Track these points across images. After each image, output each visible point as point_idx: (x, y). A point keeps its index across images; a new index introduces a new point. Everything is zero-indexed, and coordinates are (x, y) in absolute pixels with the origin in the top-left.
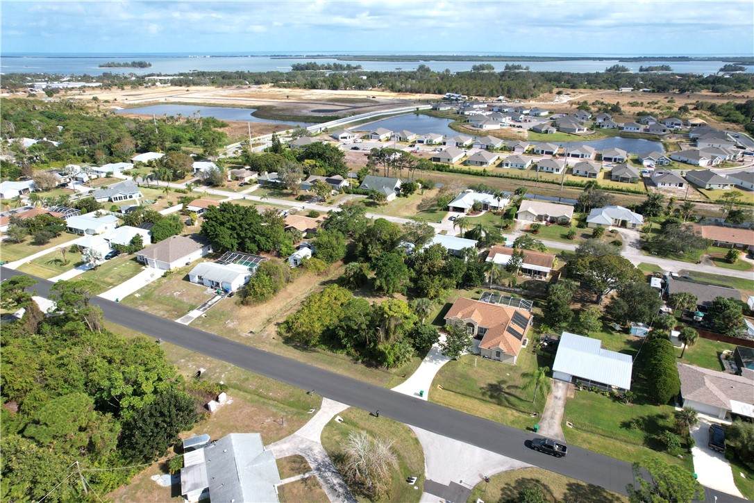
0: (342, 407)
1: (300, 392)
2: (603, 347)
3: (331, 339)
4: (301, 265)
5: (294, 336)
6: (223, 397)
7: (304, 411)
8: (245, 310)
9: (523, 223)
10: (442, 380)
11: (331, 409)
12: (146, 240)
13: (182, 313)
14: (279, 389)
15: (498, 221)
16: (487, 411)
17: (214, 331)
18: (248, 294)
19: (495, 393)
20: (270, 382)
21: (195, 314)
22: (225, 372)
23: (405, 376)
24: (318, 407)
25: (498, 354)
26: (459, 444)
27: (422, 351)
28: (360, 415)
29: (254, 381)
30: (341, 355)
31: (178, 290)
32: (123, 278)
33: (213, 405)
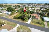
0: (20, 25)
1: (15, 23)
5: (15, 18)
7: (15, 26)
10: (32, 22)
13: (3, 16)
14: (12, 23)
19: (38, 23)
20: (11, 22)
23: (27, 21)
24: (17, 25)
27: (29, 19)
28: (22, 26)
29: (9, 22)
30: (20, 19)
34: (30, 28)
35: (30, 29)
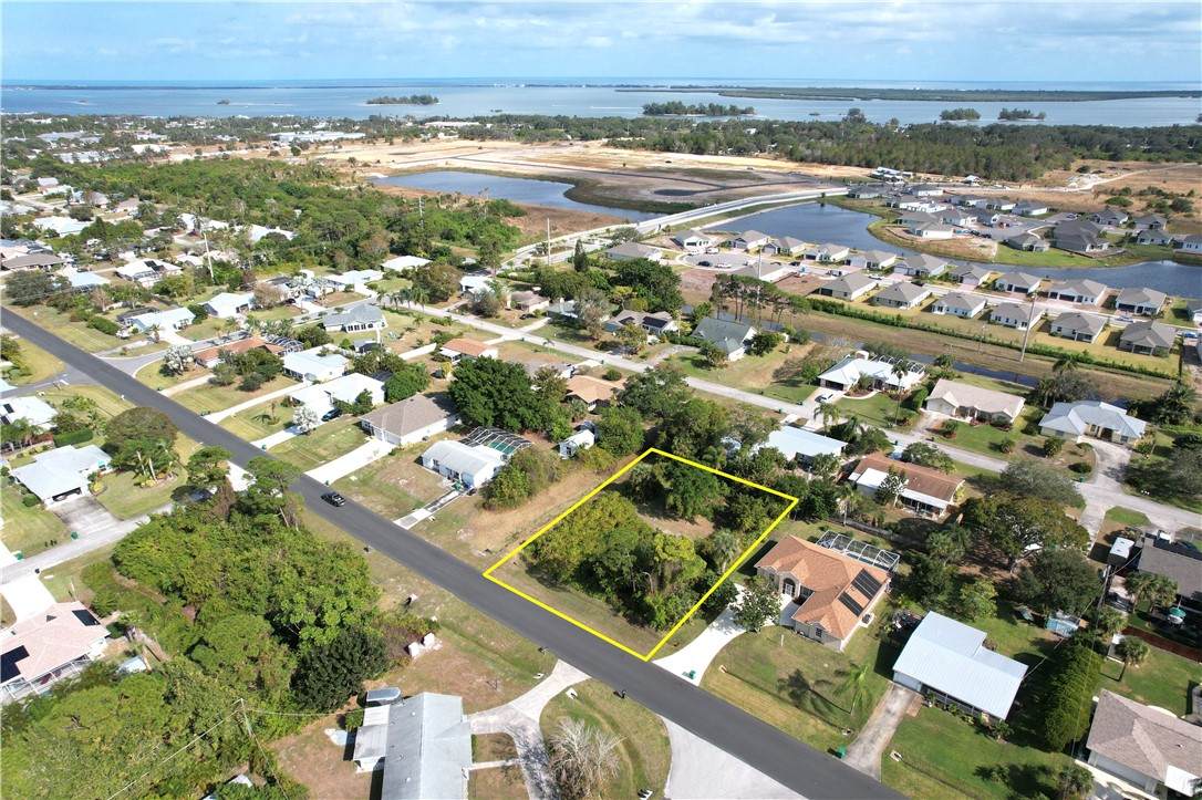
0: (580, 676)
1: (531, 646)
2: (985, 643)
3: (588, 576)
4: (577, 456)
6: (430, 639)
7: (528, 673)
8: (487, 518)
9: (934, 416)
10: (728, 659)
11: (565, 677)
12: (378, 398)
13: (404, 511)
14: (505, 639)
15: (893, 410)
16: (778, 714)
17: (439, 542)
18: (494, 495)
19: (797, 689)
20: (497, 625)
21: (421, 514)
22: (440, 603)
23: (677, 644)
24: (548, 671)
25: (820, 631)
26: (723, 756)
27: (710, 613)
28: (602, 693)
29: (477, 622)
30: (598, 601)
31: (405, 478)
32: (340, 452)
33: (415, 648)
34: (675, 731)
35: (667, 741)
